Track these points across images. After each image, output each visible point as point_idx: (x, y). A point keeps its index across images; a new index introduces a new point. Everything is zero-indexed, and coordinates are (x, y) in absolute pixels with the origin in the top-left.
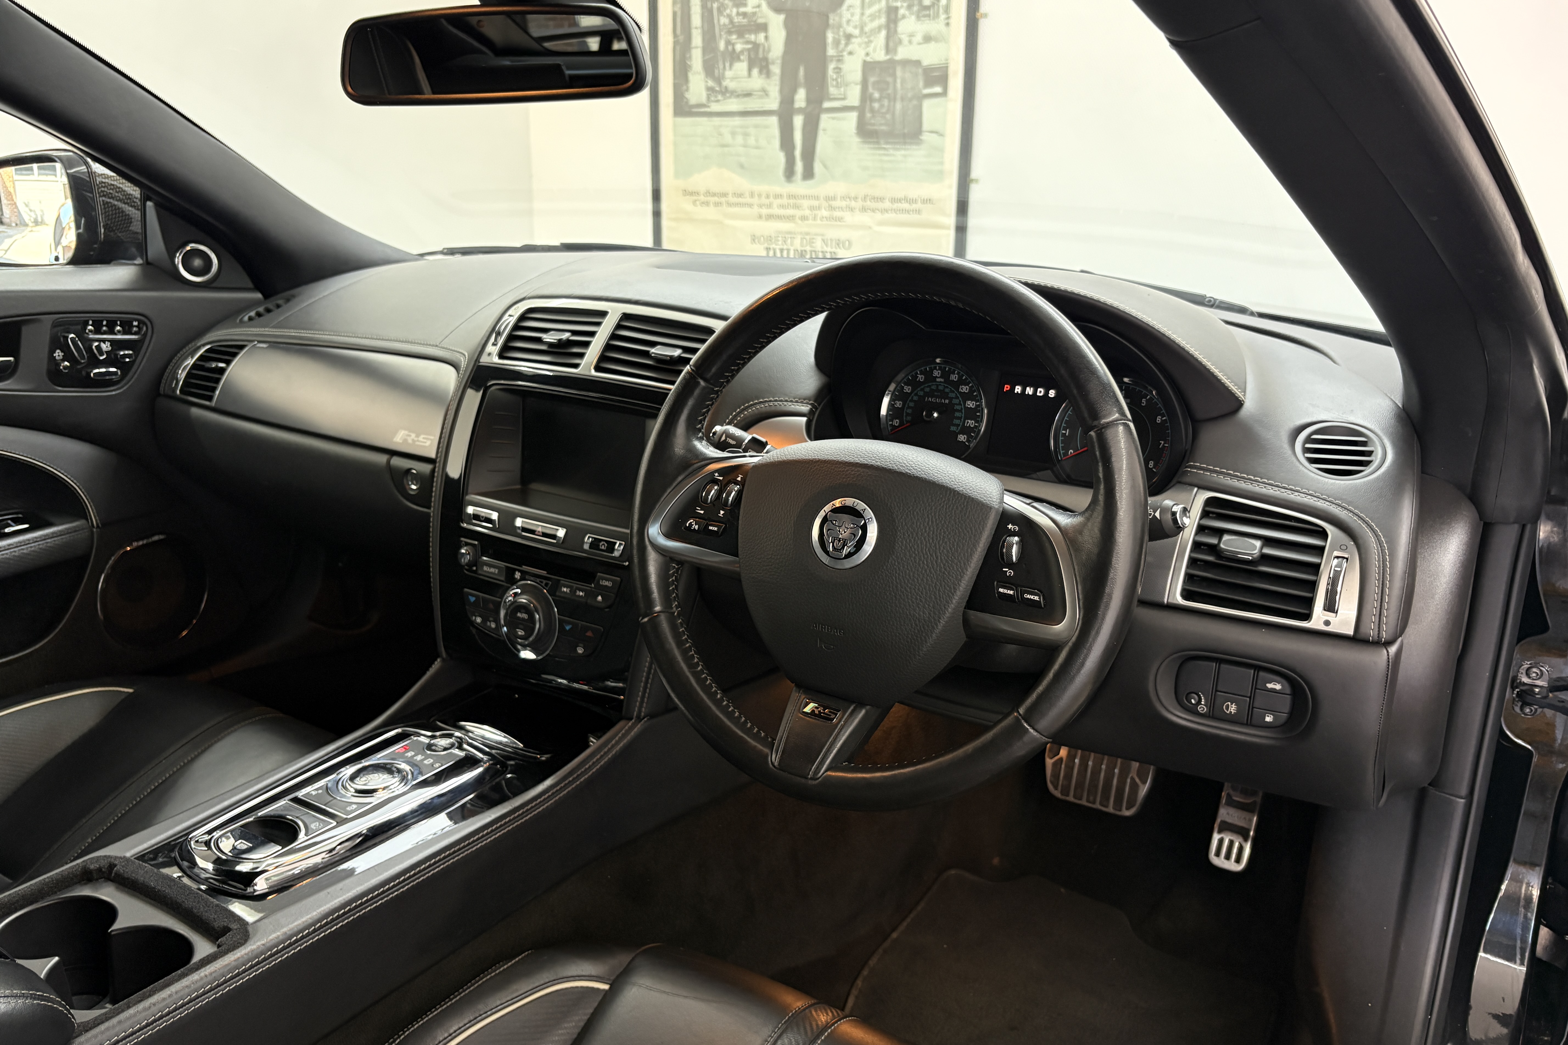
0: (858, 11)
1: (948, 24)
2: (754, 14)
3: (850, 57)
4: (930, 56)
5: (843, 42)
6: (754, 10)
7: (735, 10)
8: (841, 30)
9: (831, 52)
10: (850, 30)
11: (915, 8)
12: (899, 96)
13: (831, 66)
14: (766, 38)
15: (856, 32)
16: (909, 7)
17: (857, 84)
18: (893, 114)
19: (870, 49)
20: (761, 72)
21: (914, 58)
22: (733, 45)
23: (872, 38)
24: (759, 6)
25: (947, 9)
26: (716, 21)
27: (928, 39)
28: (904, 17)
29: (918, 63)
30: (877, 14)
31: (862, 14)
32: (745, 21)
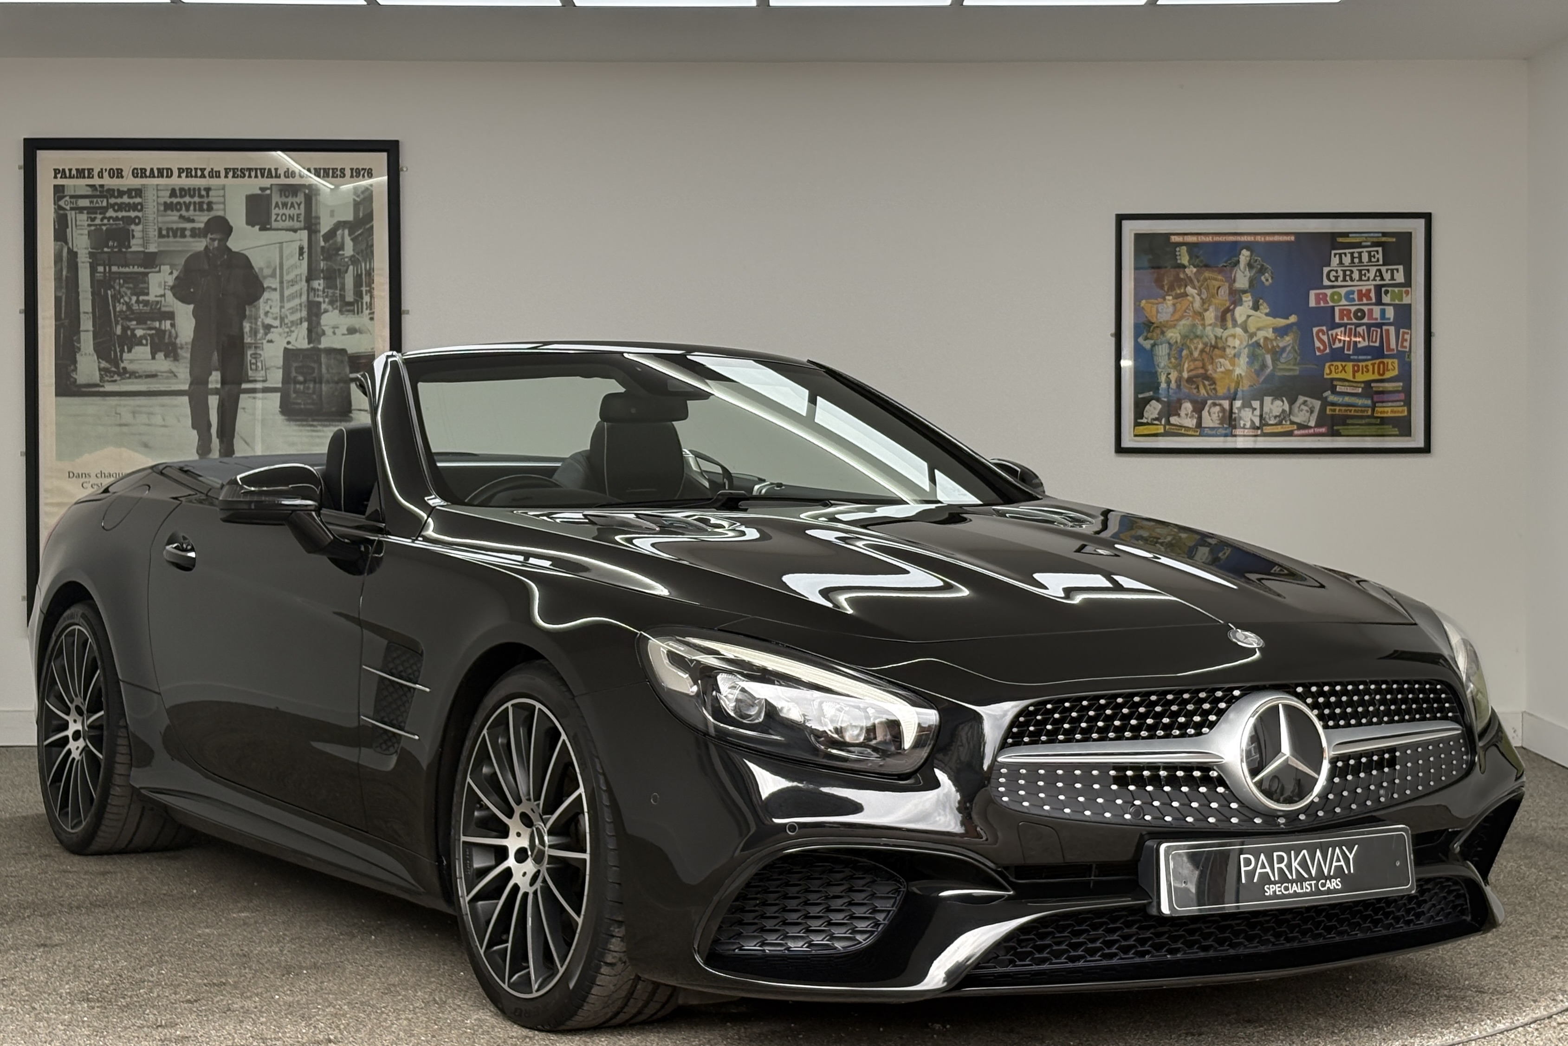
0: (279, 304)
1: (372, 319)
2: (157, 302)
3: (270, 344)
4: (354, 345)
5: (262, 331)
6: (158, 299)
7: (134, 298)
8: (260, 320)
9: (248, 340)
10: (268, 321)
11: (338, 304)
12: (324, 380)
13: (249, 353)
14: (173, 325)
15: (276, 323)
16: (332, 303)
17: (279, 368)
18: (320, 396)
19: (292, 339)
20: (166, 356)
21: (338, 346)
22: (133, 330)
23: (293, 329)
24: (163, 296)
25: (370, 306)
26: (111, 307)
27: (352, 331)
28: (326, 311)
29: (343, 351)
30: (299, 307)
31: (282, 307)
32: (147, 309)
